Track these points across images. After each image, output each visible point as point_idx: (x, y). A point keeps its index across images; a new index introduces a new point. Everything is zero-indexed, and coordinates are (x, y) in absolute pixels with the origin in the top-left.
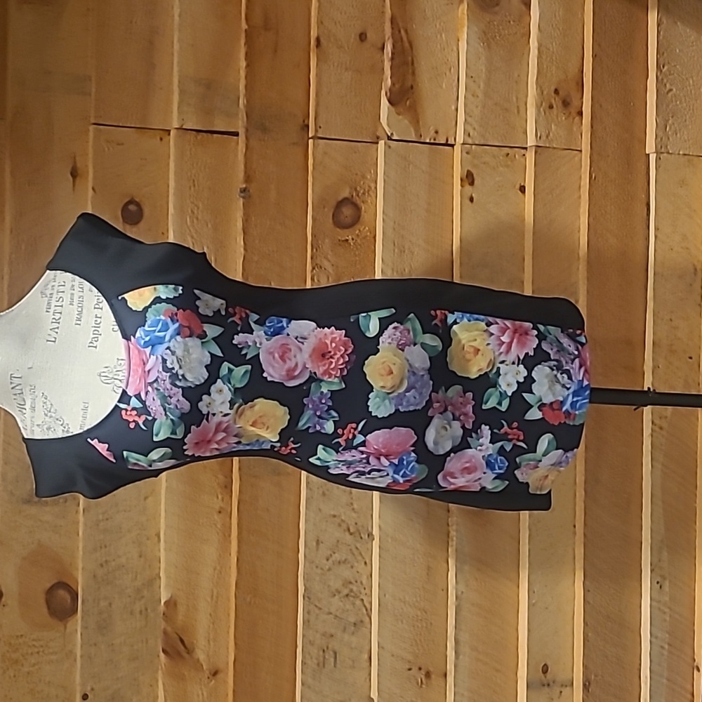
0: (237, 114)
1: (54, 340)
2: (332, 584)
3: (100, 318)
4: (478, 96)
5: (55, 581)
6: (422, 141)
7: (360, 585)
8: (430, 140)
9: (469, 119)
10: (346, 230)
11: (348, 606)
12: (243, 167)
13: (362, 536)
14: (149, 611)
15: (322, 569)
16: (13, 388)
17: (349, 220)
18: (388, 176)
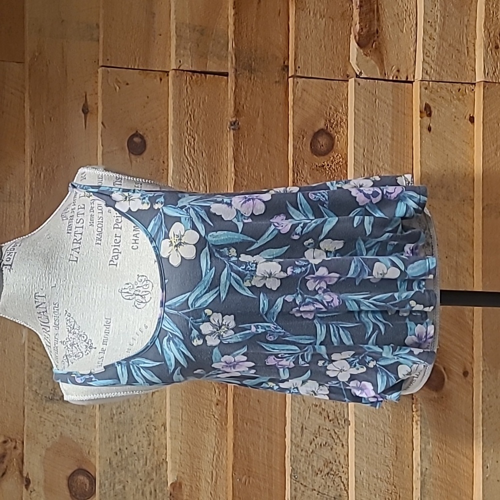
0: (227, 57)
1: (76, 260)
2: (315, 464)
3: (120, 237)
4: (434, 39)
5: (76, 468)
6: (387, 78)
7: (338, 464)
8: (393, 78)
9: (426, 59)
10: (322, 157)
11: (330, 483)
12: (233, 103)
13: (340, 421)
14: (157, 491)
15: (307, 452)
16: (37, 307)
17: (324, 148)
18: (358, 110)
